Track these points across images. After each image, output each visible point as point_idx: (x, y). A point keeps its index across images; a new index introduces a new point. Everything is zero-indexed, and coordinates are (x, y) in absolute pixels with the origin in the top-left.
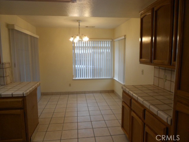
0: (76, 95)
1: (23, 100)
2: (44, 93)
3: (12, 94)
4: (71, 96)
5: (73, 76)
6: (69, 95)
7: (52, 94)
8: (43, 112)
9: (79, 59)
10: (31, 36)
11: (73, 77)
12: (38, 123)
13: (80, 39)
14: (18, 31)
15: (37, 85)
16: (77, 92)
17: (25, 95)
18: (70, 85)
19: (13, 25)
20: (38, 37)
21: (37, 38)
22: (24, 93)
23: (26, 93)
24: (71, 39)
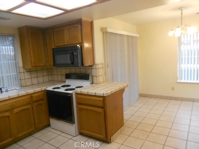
0: (180, 102)
1: (104, 100)
2: (142, 94)
3: (95, 93)
4: (173, 102)
5: (178, 78)
6: (171, 100)
7: (151, 96)
8: (134, 115)
9: (186, 57)
10: (128, 36)
11: (178, 80)
12: (124, 125)
13: (184, 32)
14: (112, 33)
15: (123, 86)
16: (182, 98)
17: (105, 95)
18: (173, 89)
19: (106, 28)
20: (137, 35)
21: (136, 37)
22: (105, 93)
23: (106, 94)
24: (171, 34)
